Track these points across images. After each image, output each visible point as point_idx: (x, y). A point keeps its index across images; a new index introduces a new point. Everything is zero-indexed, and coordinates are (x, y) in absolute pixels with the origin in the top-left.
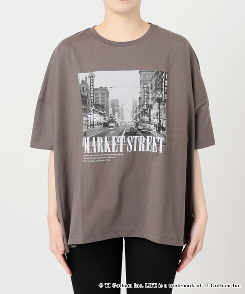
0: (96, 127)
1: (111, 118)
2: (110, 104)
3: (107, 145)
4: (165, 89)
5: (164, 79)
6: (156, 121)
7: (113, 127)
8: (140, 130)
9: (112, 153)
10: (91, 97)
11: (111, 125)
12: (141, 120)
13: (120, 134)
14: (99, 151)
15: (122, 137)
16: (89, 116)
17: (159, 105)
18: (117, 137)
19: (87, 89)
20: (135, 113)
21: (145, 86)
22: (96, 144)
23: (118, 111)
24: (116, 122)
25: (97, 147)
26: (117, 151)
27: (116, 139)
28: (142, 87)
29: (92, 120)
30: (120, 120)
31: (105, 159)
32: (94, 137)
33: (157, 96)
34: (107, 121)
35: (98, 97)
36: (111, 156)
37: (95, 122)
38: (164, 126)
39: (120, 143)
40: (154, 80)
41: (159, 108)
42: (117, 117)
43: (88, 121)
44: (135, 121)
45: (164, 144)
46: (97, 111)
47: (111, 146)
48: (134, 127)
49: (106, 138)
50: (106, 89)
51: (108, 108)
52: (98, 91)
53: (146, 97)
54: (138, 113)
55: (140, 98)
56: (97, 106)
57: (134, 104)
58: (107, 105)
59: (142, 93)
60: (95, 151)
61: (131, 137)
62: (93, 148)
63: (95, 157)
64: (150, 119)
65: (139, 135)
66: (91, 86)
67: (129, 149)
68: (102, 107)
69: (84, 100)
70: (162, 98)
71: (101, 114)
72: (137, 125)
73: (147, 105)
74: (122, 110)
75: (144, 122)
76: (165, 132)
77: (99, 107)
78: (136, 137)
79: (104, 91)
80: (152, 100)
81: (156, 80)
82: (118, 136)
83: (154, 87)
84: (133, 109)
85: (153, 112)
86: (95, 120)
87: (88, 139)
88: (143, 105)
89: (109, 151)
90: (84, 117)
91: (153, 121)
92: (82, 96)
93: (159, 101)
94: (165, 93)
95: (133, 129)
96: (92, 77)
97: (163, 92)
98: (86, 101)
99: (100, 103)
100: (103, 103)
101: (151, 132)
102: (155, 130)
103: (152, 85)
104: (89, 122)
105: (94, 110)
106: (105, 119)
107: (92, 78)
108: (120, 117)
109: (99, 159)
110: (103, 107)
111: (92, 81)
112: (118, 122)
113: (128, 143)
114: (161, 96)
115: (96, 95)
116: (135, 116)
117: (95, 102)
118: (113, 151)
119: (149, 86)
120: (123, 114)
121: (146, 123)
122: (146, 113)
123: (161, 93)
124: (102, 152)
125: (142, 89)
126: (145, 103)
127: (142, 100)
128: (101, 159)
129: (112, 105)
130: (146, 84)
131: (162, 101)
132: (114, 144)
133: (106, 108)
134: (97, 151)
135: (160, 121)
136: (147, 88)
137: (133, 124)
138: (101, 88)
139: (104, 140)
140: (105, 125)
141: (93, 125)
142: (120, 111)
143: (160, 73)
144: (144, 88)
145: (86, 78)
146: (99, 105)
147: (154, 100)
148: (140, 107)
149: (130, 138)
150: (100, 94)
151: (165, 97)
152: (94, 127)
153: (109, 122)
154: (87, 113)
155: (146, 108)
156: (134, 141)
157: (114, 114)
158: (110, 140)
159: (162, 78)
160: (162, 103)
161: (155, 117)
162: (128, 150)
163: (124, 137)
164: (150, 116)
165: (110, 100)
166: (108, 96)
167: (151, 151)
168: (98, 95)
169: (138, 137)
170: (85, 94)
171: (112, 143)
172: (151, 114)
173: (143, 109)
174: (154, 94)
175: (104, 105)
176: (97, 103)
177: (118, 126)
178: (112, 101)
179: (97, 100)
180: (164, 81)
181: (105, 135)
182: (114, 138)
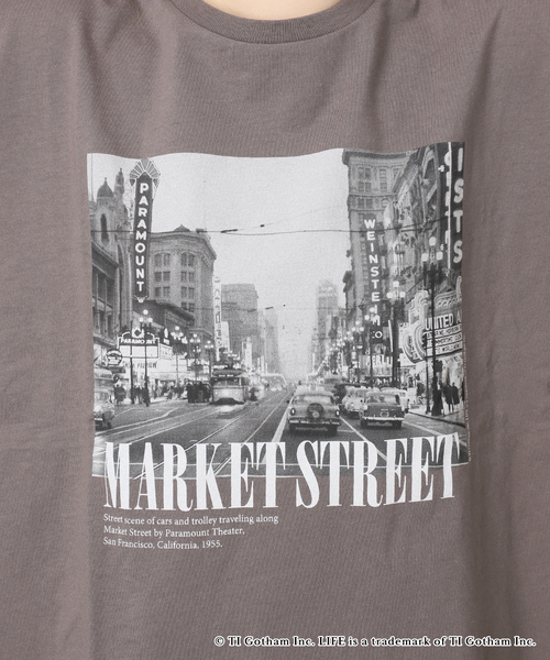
0: (159, 403)
1: (222, 362)
2: (216, 303)
3: (206, 478)
4: (454, 220)
5: (449, 176)
6: (422, 370)
7: (231, 402)
8: (353, 415)
9: (228, 511)
10: (135, 267)
11: (225, 392)
12: (357, 372)
13: (266, 434)
14: (168, 505)
15: (275, 445)
16: (124, 350)
17: (432, 298)
18: (250, 446)
19: (119, 230)
20: (327, 344)
21: (370, 224)
22: (159, 471)
23: (255, 332)
24: (245, 382)
25: (159, 486)
26: (250, 504)
27: (245, 453)
28: (356, 227)
29: (139, 372)
30: (264, 372)
31: (199, 540)
32: (148, 446)
33: (425, 257)
34: (205, 379)
35: (167, 274)
36: (224, 526)
37: (152, 381)
38: (455, 381)
39: (263, 470)
40: (405, 190)
41: (431, 311)
42: (248, 361)
43: (121, 370)
44: (329, 374)
45: (461, 456)
46: (161, 335)
47: (224, 486)
48: (327, 400)
49: (201, 449)
50: (200, 237)
51: (208, 321)
52: (166, 248)
53: (375, 272)
54: (340, 343)
55: (349, 278)
56: (160, 309)
57: (324, 306)
58: (207, 309)
59: (358, 253)
60: (152, 505)
61: (315, 445)
62: (145, 490)
63: (151, 527)
64: (396, 365)
65: (352, 438)
66: (137, 219)
67: (307, 497)
68: (185, 317)
69: (106, 273)
70: (442, 264)
71: (178, 347)
72: (340, 391)
73: (380, 304)
74: (271, 329)
75: (371, 382)
76: (460, 406)
77: (170, 315)
78: (335, 445)
79: (195, 246)
80: (403, 282)
81: (415, 191)
82: (255, 441)
83: (408, 221)
84: (321, 322)
85: (410, 332)
86: (153, 374)
87: (124, 449)
88: (362, 307)
89: (218, 504)
90: (97, 347)
91: (412, 373)
92: (98, 255)
93: (432, 278)
94: (455, 237)
95: (321, 411)
96: (145, 179)
97: (448, 234)
98: (111, 282)
99: (175, 299)
100: (187, 300)
101: (405, 421)
102: (422, 410)
103: (397, 214)
104: (127, 375)
105: (147, 328)
106: (197, 368)
107: (144, 187)
108: (261, 360)
109: (172, 539)
110: (190, 319)
111: (144, 200)
112: (254, 381)
113: (297, 471)
114: (440, 256)
115: (157, 264)
116: (328, 354)
117: (151, 291)
118: (236, 503)
119: (388, 222)
120: (275, 345)
121: (381, 386)
122: (381, 341)
123: (441, 239)
124: (183, 507)
125: (357, 236)
126: (375, 297)
127: (360, 286)
128: (180, 540)
129: (230, 308)
130: (371, 216)
131: (442, 278)
132: (237, 476)
133: (199, 323)
134: (160, 502)
135: (437, 367)
136: (379, 230)
137: (321, 389)
138: (181, 232)
139: (192, 459)
140: (198, 393)
141: (142, 394)
142: (264, 335)
143: (429, 155)
144: (363, 232)
145: (120, 179)
146: (171, 308)
147: (411, 282)
148: (350, 314)
149: (309, 449)
150: (175, 259)
151: (454, 255)
152: (147, 401)
153: (213, 382)
154: (111, 335)
155: (376, 319)
156: (327, 460)
157: (236, 345)
158: (219, 457)
159: (443, 175)
160: (445, 284)
161: (419, 351)
162: (299, 502)
163: (283, 446)
164: (395, 354)
165: (217, 287)
166: (208, 269)
167: (402, 499)
168: (167, 262)
169: (346, 444)
170: (111, 248)
171: (228, 470)
172: (402, 344)
173: (366, 324)
174: (410, 251)
175: (192, 307)
176: (162, 299)
177: (253, 398)
178: (225, 292)
179: (162, 284)
180: (449, 183)
181: (199, 437)
182: (236, 448)
